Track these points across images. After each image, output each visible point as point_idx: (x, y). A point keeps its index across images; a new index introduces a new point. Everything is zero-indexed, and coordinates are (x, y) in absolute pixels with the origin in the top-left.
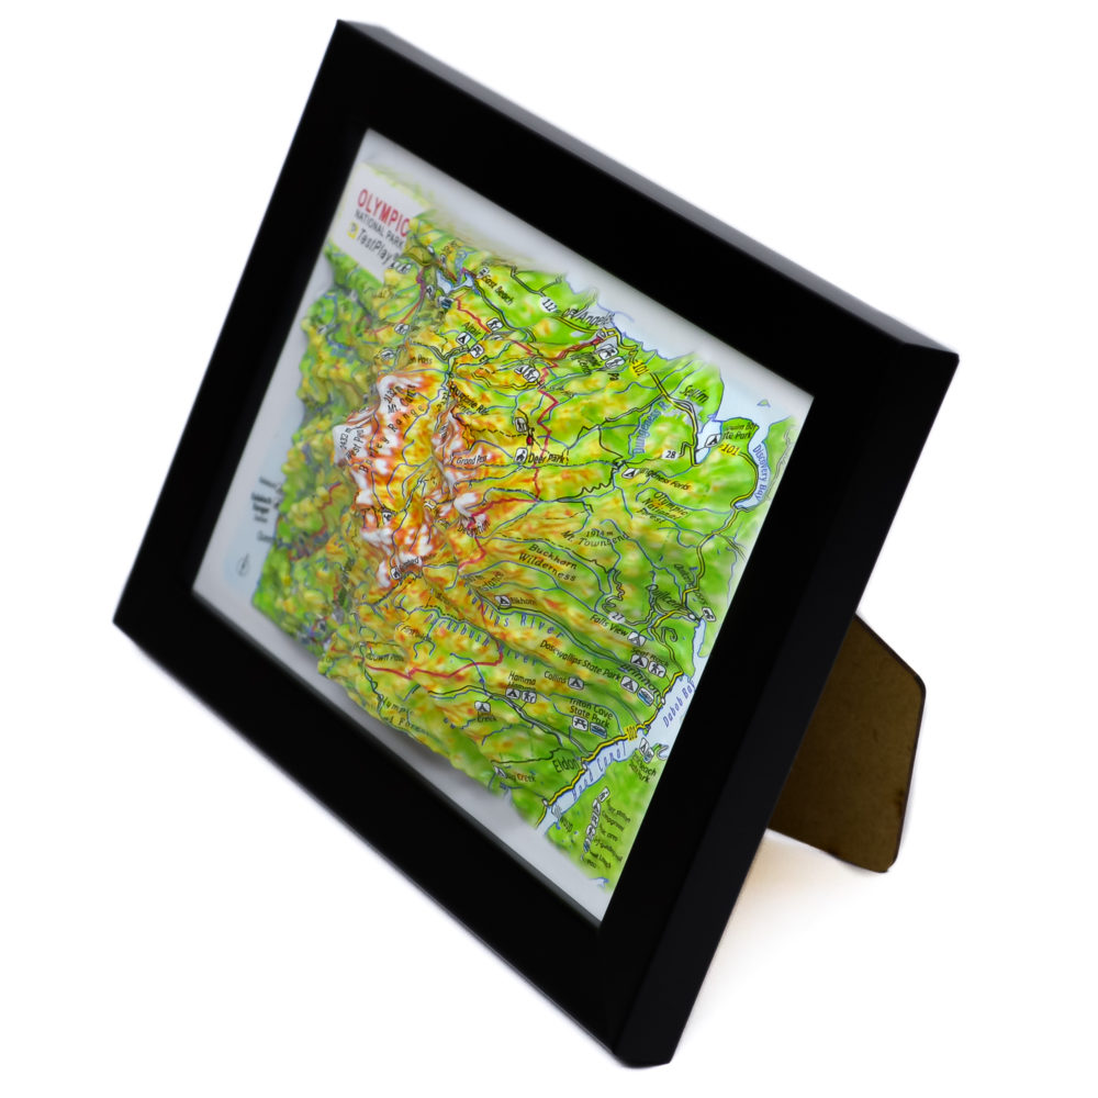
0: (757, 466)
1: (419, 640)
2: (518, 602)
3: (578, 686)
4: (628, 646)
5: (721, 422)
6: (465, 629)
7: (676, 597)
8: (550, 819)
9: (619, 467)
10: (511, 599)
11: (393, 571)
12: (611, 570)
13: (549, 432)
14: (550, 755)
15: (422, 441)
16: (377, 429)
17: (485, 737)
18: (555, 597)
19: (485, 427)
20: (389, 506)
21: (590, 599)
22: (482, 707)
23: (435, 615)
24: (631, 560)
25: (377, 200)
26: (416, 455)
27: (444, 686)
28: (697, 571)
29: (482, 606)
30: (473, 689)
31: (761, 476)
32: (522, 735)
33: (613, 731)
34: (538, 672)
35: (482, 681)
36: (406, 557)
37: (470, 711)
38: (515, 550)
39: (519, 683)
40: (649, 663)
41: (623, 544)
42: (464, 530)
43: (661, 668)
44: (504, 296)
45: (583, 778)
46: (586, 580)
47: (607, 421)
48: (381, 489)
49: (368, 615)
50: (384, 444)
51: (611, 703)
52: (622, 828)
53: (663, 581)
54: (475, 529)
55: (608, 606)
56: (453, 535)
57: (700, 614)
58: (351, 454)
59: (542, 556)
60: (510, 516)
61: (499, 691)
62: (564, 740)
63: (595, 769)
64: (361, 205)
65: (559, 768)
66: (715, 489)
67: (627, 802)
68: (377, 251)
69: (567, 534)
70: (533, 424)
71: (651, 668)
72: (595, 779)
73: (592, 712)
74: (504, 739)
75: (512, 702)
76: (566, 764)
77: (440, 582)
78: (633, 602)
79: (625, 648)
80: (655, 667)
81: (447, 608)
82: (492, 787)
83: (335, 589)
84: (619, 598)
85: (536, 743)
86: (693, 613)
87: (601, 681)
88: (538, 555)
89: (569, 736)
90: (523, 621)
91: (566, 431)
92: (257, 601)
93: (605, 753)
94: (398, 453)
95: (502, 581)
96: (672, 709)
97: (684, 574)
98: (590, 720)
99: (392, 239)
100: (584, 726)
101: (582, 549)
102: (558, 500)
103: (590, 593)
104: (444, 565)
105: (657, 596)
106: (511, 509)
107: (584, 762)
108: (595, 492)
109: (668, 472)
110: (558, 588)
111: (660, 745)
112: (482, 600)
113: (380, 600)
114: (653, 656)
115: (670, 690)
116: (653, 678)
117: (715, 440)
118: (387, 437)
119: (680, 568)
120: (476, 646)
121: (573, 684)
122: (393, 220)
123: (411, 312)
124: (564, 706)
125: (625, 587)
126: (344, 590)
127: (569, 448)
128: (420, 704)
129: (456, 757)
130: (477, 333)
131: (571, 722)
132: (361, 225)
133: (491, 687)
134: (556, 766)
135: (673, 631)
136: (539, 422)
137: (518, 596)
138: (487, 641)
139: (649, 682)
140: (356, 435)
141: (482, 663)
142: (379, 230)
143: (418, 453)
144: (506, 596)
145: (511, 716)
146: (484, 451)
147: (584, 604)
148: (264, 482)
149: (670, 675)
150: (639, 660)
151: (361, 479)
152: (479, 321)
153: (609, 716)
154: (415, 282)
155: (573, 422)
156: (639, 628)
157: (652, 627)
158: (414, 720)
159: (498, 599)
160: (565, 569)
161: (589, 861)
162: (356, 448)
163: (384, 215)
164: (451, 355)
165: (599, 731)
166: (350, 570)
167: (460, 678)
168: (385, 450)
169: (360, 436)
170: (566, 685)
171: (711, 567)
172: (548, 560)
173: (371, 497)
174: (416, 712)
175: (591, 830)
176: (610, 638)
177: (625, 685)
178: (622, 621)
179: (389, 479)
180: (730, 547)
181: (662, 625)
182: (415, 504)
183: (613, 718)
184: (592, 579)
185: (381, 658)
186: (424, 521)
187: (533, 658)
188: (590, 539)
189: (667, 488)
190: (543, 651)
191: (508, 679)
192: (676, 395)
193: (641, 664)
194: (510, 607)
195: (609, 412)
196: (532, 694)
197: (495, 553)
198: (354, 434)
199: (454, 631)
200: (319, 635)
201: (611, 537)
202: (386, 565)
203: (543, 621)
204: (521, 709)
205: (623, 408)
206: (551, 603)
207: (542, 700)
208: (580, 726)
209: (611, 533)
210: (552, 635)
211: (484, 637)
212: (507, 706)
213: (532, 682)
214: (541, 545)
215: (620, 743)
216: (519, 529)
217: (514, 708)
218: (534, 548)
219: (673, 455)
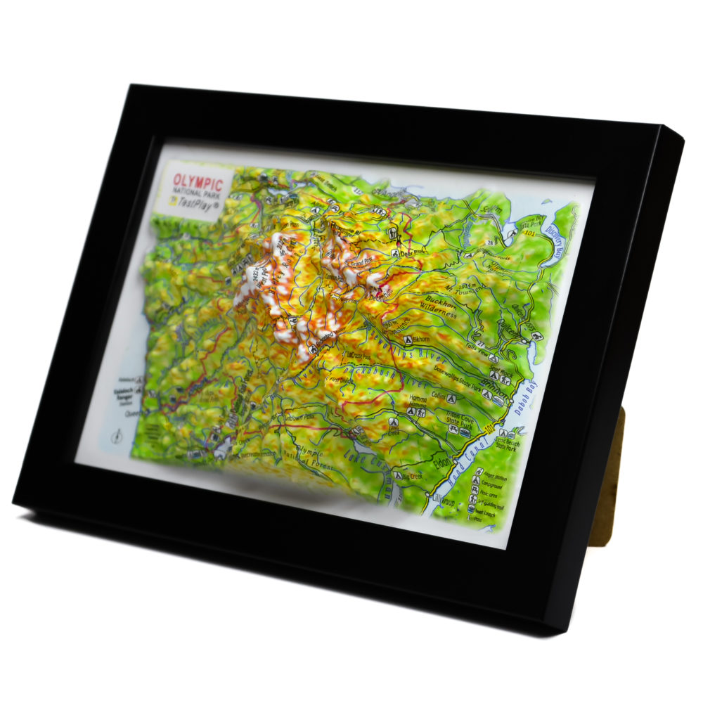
0: (551, 239)
1: (343, 384)
2: (417, 340)
3: (453, 401)
4: (488, 364)
5: (515, 223)
6: (376, 370)
7: (514, 328)
8: (433, 504)
9: (460, 253)
10: (413, 339)
11: (311, 349)
12: (476, 311)
13: (411, 236)
14: (431, 458)
15: (307, 271)
16: (275, 266)
17: (392, 447)
18: (444, 332)
19: (369, 238)
20: (293, 313)
21: (464, 332)
22: (394, 422)
23: (350, 368)
24: (488, 303)
25: (190, 177)
26: (304, 280)
27: (367, 410)
28: (529, 307)
29: (391, 348)
30: (386, 410)
31: (555, 243)
32: (414, 444)
33: (476, 431)
34: (427, 393)
35: (393, 403)
36: (322, 334)
37: (384, 427)
38: (417, 300)
39: (416, 402)
40: (500, 376)
41: (481, 293)
42: (374, 298)
43: (507, 379)
44: (331, 187)
45: (455, 470)
46: (463, 317)
47: (446, 227)
48: (285, 304)
49: (290, 386)
50: (281, 275)
51: (473, 412)
52: (500, 488)
53: (506, 316)
54: (382, 296)
55: (476, 336)
56: (367, 303)
57: (529, 338)
58: (261, 284)
59: (433, 304)
60: (406, 283)
61: (402, 410)
62: (443, 443)
63: (465, 461)
64: (176, 184)
65: (438, 466)
66: (527, 257)
67: (502, 468)
68: (198, 206)
69: (448, 288)
70: (401, 232)
71: (501, 380)
72: (466, 467)
73: (460, 420)
74: (403, 448)
75: (410, 418)
76: (443, 463)
77: (354, 343)
78: (489, 333)
79: (486, 366)
80: (504, 379)
81: (359, 361)
82: (380, 499)
83: (232, 401)
84: (482, 329)
85: (423, 449)
86: (524, 339)
87: (470, 393)
88: (432, 303)
89: (446, 440)
90: (420, 354)
91: (421, 235)
92: (136, 453)
93: (471, 448)
94: (292, 280)
95: (409, 324)
96: (521, 404)
97: (518, 311)
98: (459, 426)
99: (209, 195)
100: (456, 430)
101: (458, 297)
102: (434, 270)
103: (464, 327)
104: (355, 331)
105: (503, 328)
106: (406, 279)
107: (455, 459)
108: (452, 267)
109: (493, 252)
110: (445, 325)
111: (517, 428)
112: (390, 344)
113: (300, 373)
114: (503, 371)
115: (516, 392)
116: (503, 387)
117: (514, 233)
118: (283, 271)
119: (515, 308)
120: (387, 379)
121: (449, 400)
122: (206, 184)
123: (256, 216)
124: (443, 417)
125: (484, 324)
126: (241, 397)
127: (425, 246)
128: (327, 447)
129: (354, 481)
130: (323, 207)
131: (448, 429)
132: (179, 196)
133: (398, 407)
134: (436, 465)
135: (514, 352)
136: (405, 231)
137: (418, 335)
138: (393, 375)
139: (499, 391)
140: (262, 271)
141: (392, 391)
142: (197, 194)
143: (306, 279)
144: (411, 336)
145: (410, 428)
146: (368, 255)
147: (461, 335)
148: (122, 380)
149: (514, 383)
150: (494, 375)
151: (270, 299)
152: (322, 201)
153: (472, 421)
154: (250, 202)
155: (426, 228)
156: (493, 351)
157: (501, 351)
158: (322, 460)
159: (405, 338)
160: (449, 310)
161: (476, 519)
162: (264, 280)
163: (199, 183)
164: (311, 220)
165: (465, 433)
166: (248, 380)
167: (377, 404)
168: (283, 280)
169: (265, 272)
170: (445, 401)
171: (538, 303)
172: (438, 306)
173: (279, 310)
174: (325, 453)
175: (472, 498)
176: (478, 359)
177: (485, 395)
178: (483, 347)
179: (289, 297)
180: (549, 287)
181: (507, 348)
182: (318, 304)
183: (474, 423)
184: (466, 317)
185: (297, 419)
186: (329, 310)
187: (426, 381)
188: (462, 290)
189: (497, 260)
190: (436, 373)
191: (409, 400)
192: (479, 213)
193: (495, 378)
194: (412, 345)
195: (446, 221)
196: (423, 411)
197: (406, 303)
198: (261, 271)
199: (369, 373)
200: (212, 444)
201: (474, 288)
202: (304, 347)
203: (434, 353)
204: (416, 422)
205: (452, 219)
206: (441, 336)
207: (429, 414)
208: (453, 431)
209: (474, 285)
210: (440, 362)
211: (392, 371)
212: (408, 421)
213: (425, 400)
214: (433, 296)
215: (482, 439)
216: (417, 287)
217: (412, 422)
218: (429, 298)
219: (492, 243)
